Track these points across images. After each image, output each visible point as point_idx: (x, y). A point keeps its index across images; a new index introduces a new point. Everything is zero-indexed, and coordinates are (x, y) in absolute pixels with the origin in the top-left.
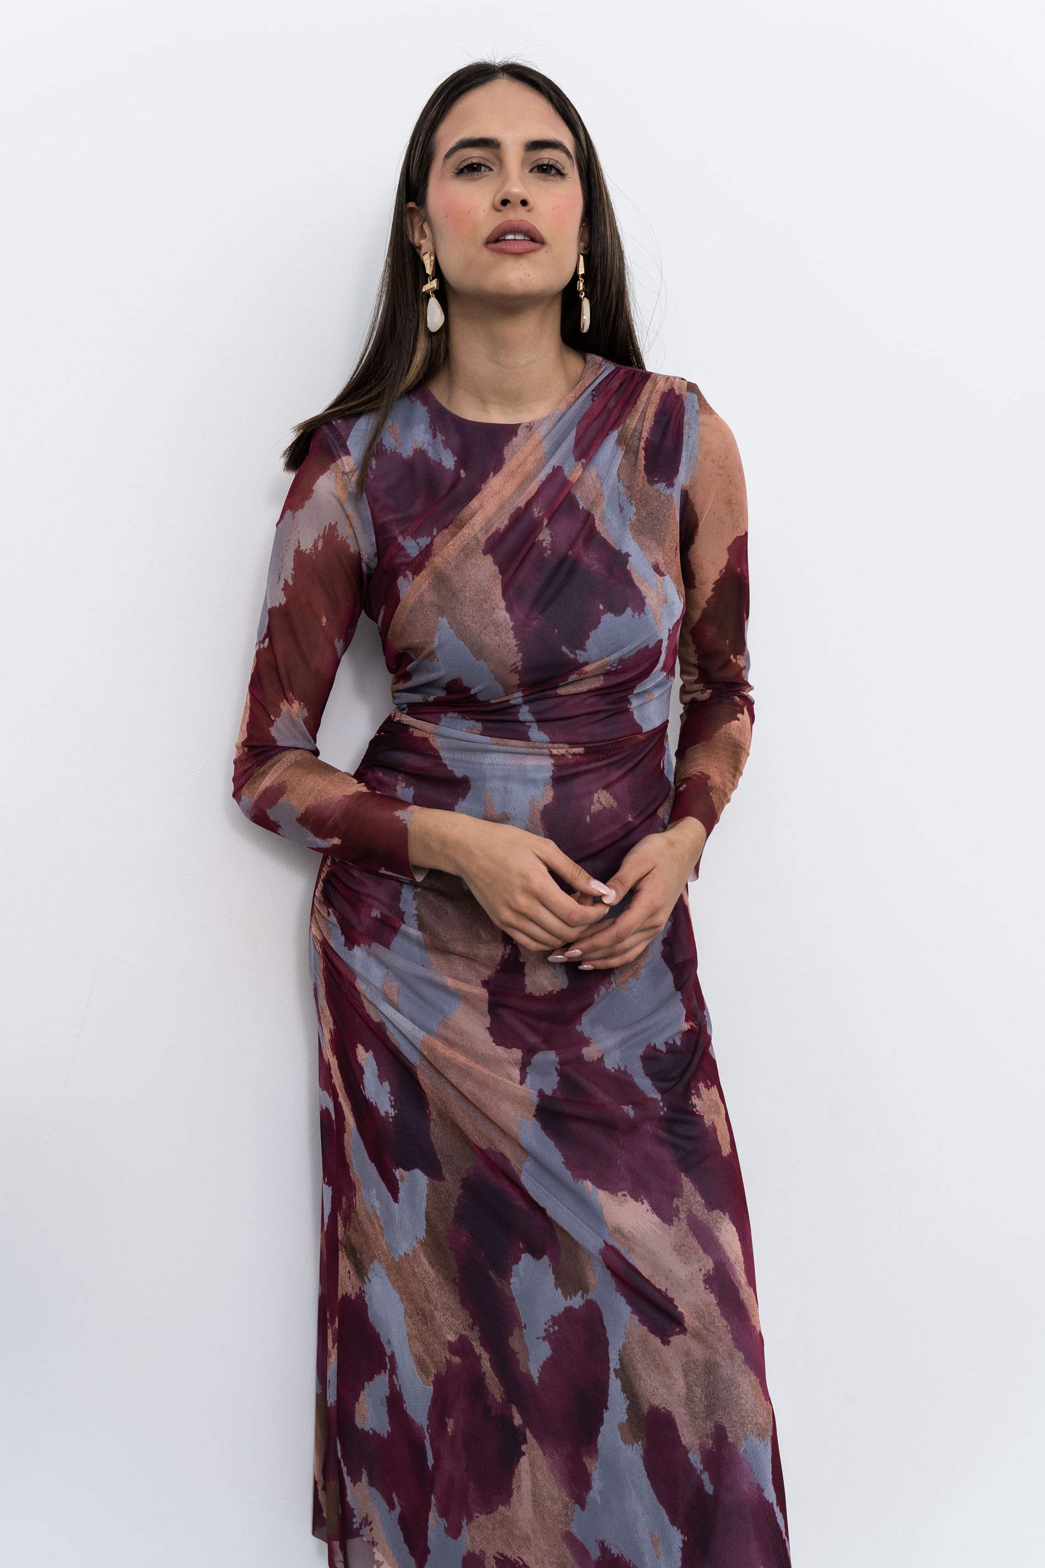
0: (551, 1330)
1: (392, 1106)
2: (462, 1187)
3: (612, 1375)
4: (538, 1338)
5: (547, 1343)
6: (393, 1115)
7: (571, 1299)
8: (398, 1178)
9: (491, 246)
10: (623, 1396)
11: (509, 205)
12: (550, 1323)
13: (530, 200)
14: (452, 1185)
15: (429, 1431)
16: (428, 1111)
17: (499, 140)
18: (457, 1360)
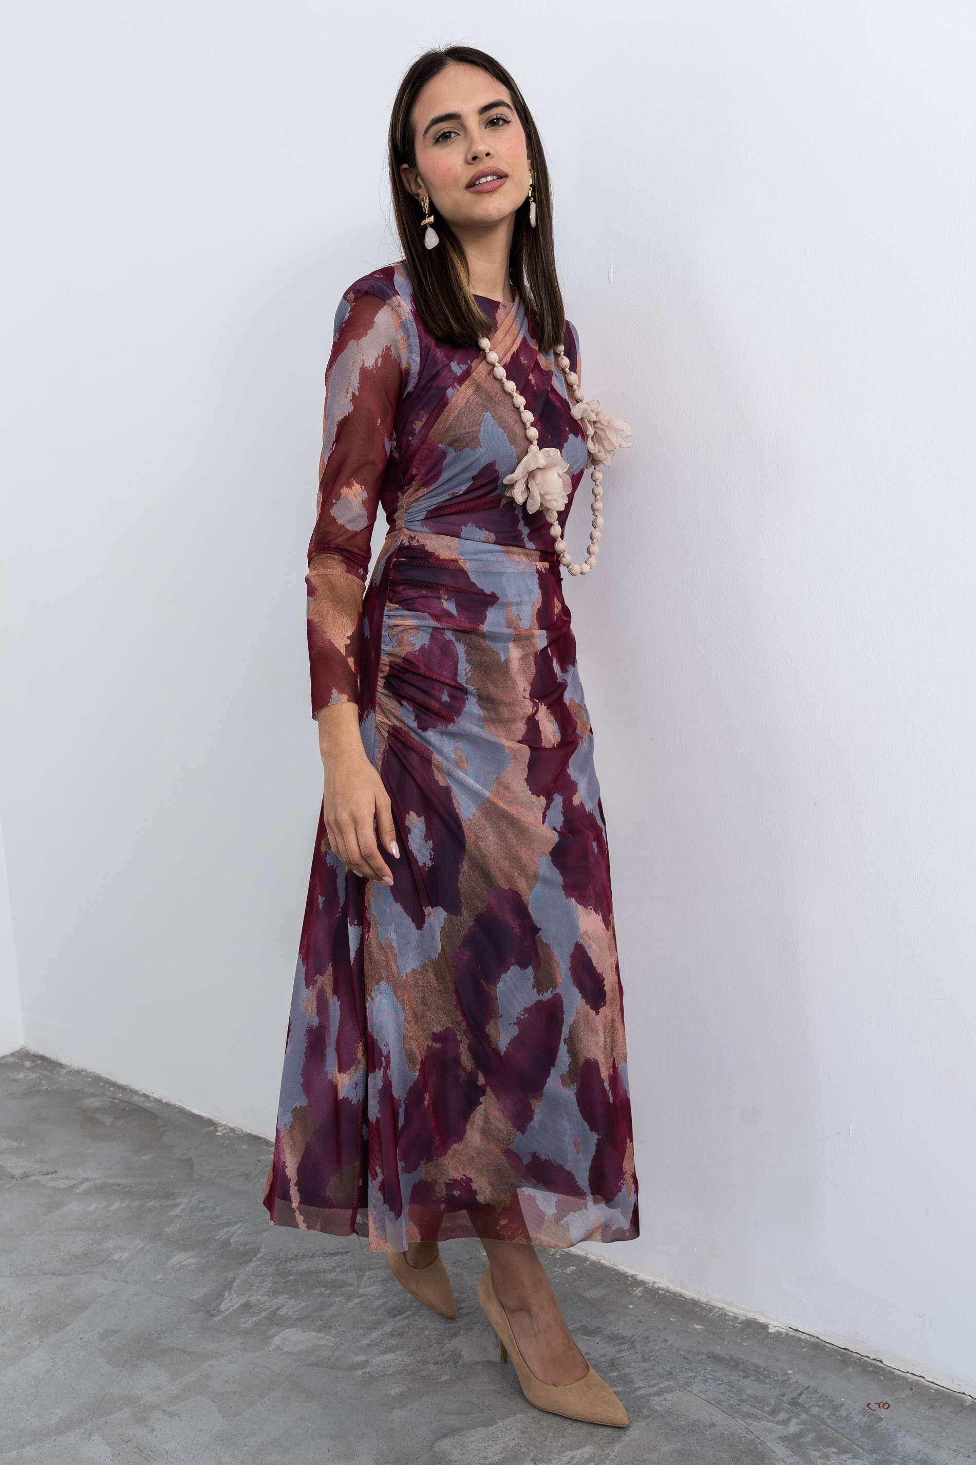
0: (522, 1017)
1: (430, 859)
2: (475, 920)
3: (562, 1042)
4: (510, 1024)
5: (516, 1026)
6: (430, 866)
7: (543, 995)
8: (426, 914)
9: (470, 189)
10: (568, 1055)
11: (477, 159)
12: (522, 1013)
13: (491, 151)
14: (466, 919)
15: (406, 1102)
16: (460, 866)
17: (459, 114)
18: (438, 1045)
